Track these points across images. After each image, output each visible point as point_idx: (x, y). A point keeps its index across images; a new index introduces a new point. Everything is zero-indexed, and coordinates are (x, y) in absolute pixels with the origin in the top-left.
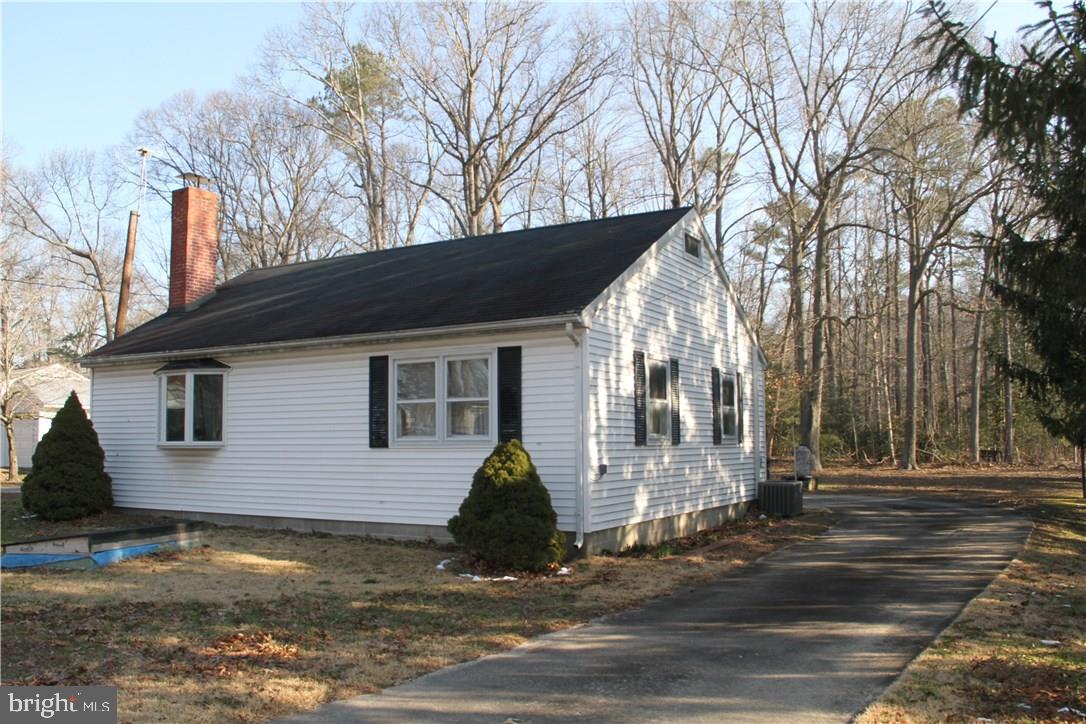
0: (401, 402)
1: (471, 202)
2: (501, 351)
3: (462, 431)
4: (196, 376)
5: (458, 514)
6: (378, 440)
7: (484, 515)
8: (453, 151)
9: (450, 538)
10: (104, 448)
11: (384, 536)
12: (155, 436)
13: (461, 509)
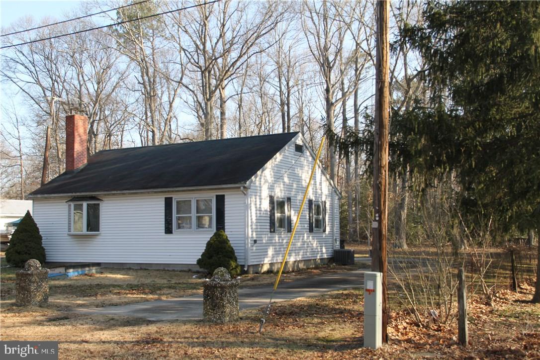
0: (177, 215)
1: (206, 93)
2: (217, 196)
3: (202, 226)
4: (88, 204)
5: (200, 257)
6: (168, 230)
7: (210, 257)
8: (196, 64)
9: (198, 268)
10: (42, 235)
11: (171, 269)
12: (67, 230)
13: (201, 256)
